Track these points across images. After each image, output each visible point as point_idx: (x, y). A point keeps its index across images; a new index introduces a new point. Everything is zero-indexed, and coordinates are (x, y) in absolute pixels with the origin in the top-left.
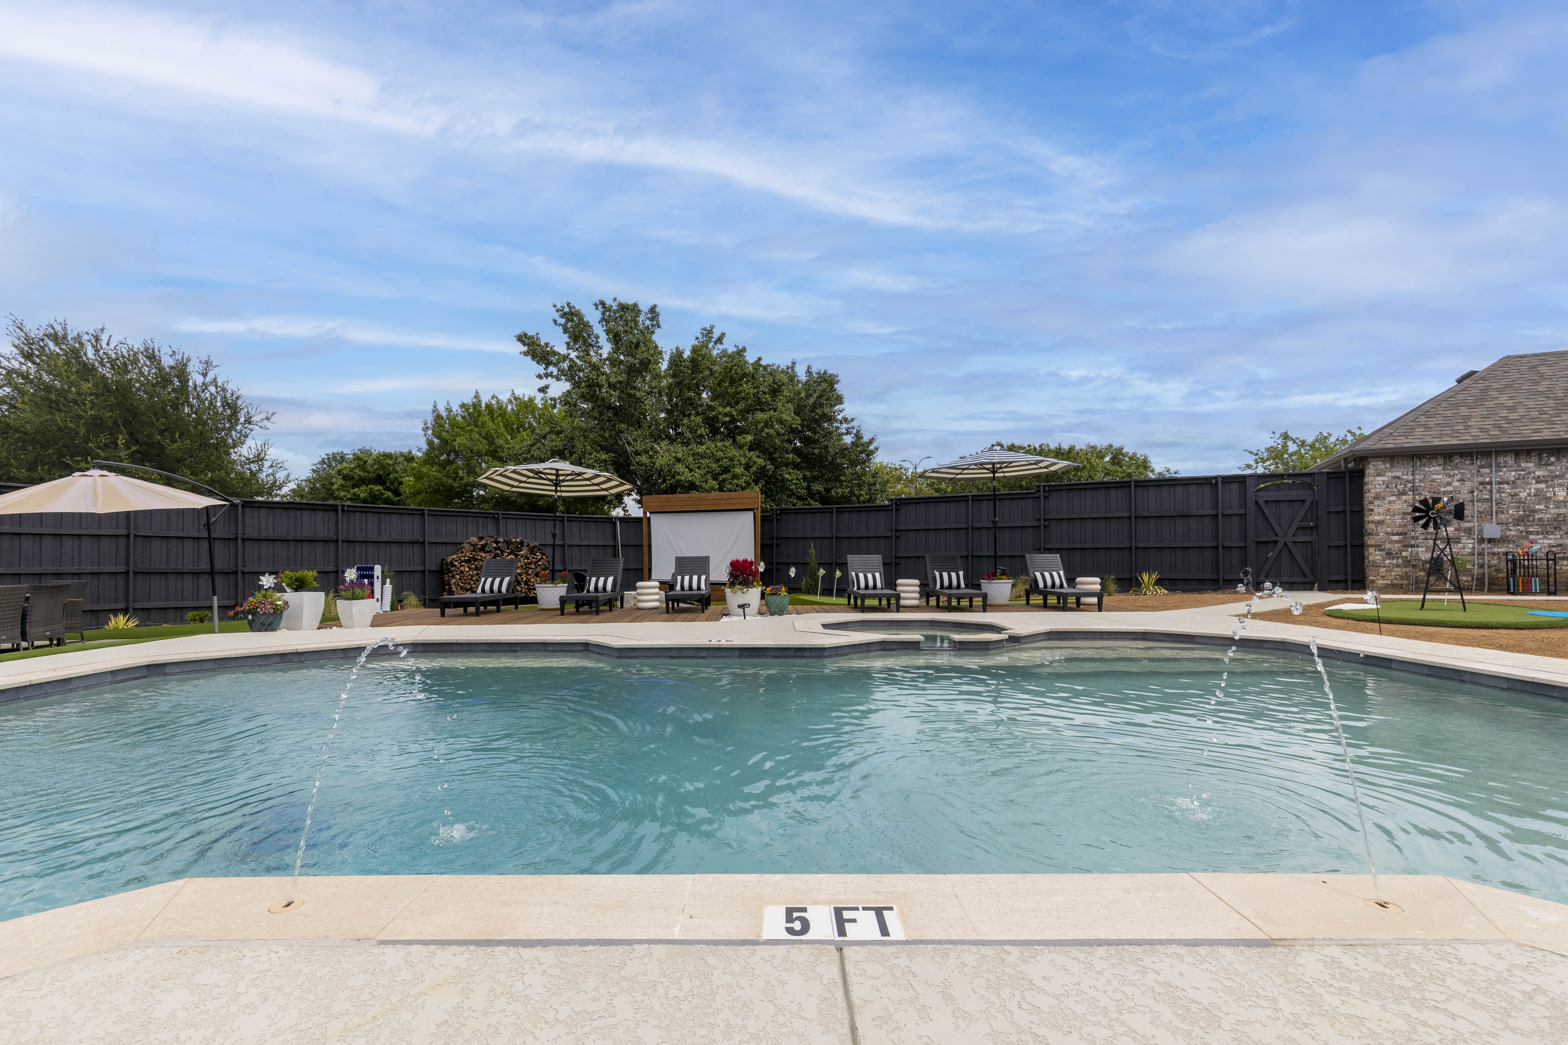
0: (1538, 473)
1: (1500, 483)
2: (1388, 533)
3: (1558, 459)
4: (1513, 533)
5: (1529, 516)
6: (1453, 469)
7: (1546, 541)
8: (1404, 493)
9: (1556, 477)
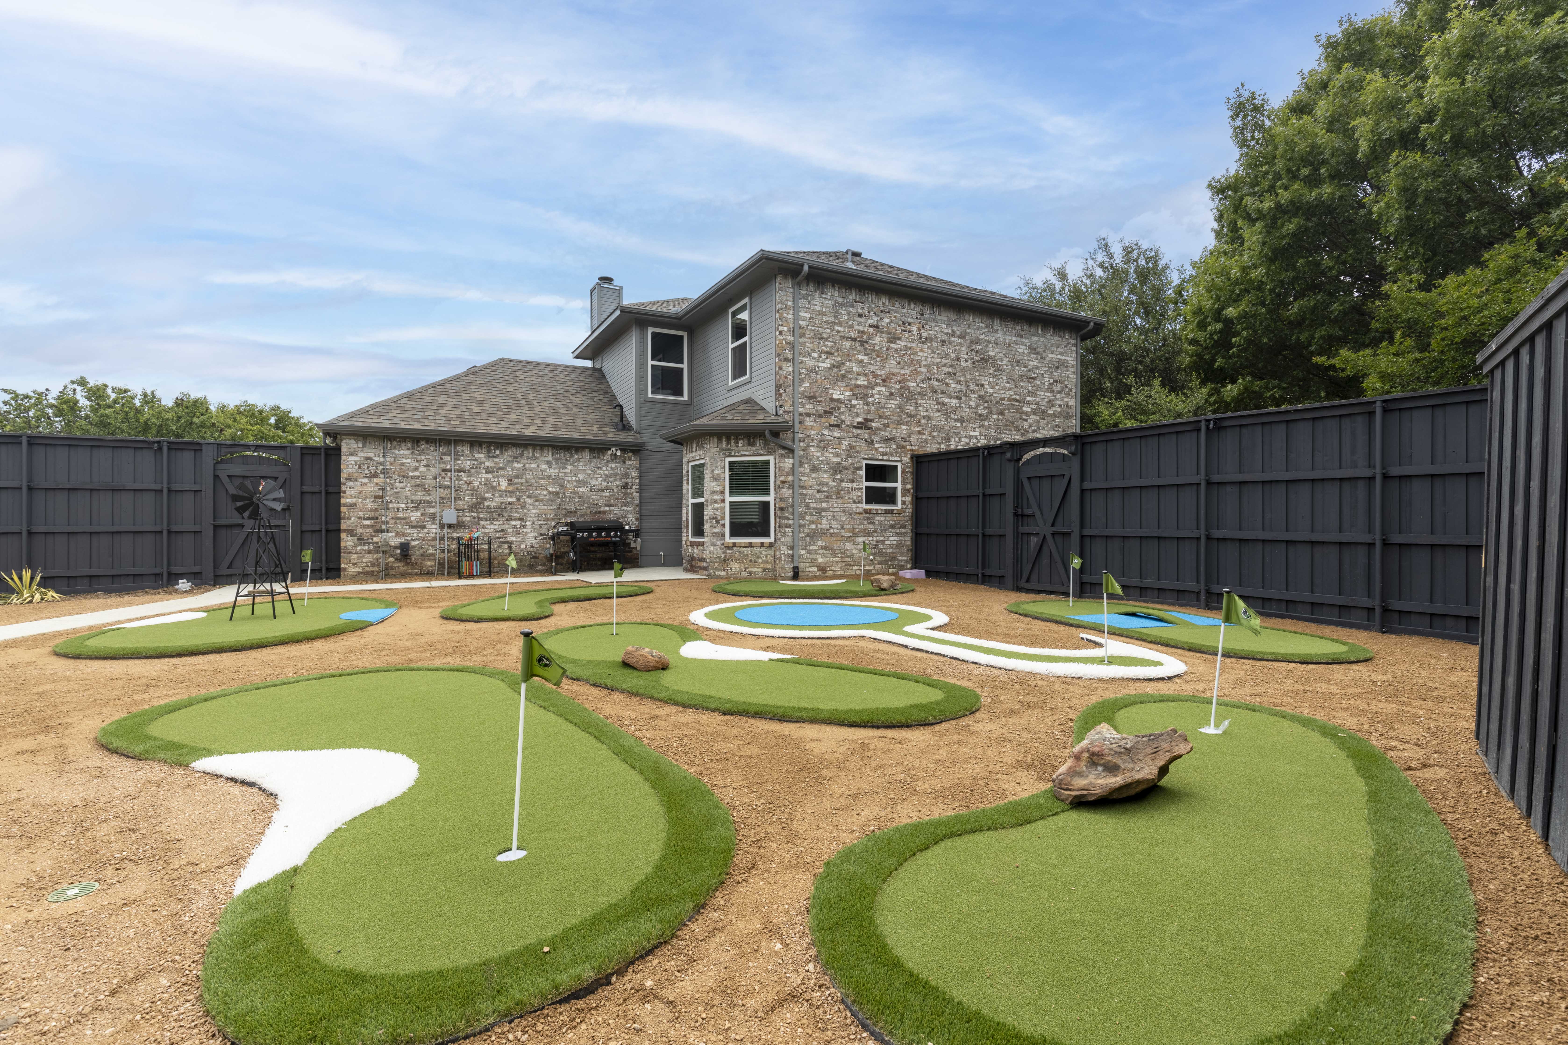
0: (487, 464)
1: (459, 471)
2: (360, 518)
3: (501, 453)
4: (468, 519)
5: (480, 503)
6: (420, 454)
7: (493, 527)
8: (375, 476)
9: (500, 468)
